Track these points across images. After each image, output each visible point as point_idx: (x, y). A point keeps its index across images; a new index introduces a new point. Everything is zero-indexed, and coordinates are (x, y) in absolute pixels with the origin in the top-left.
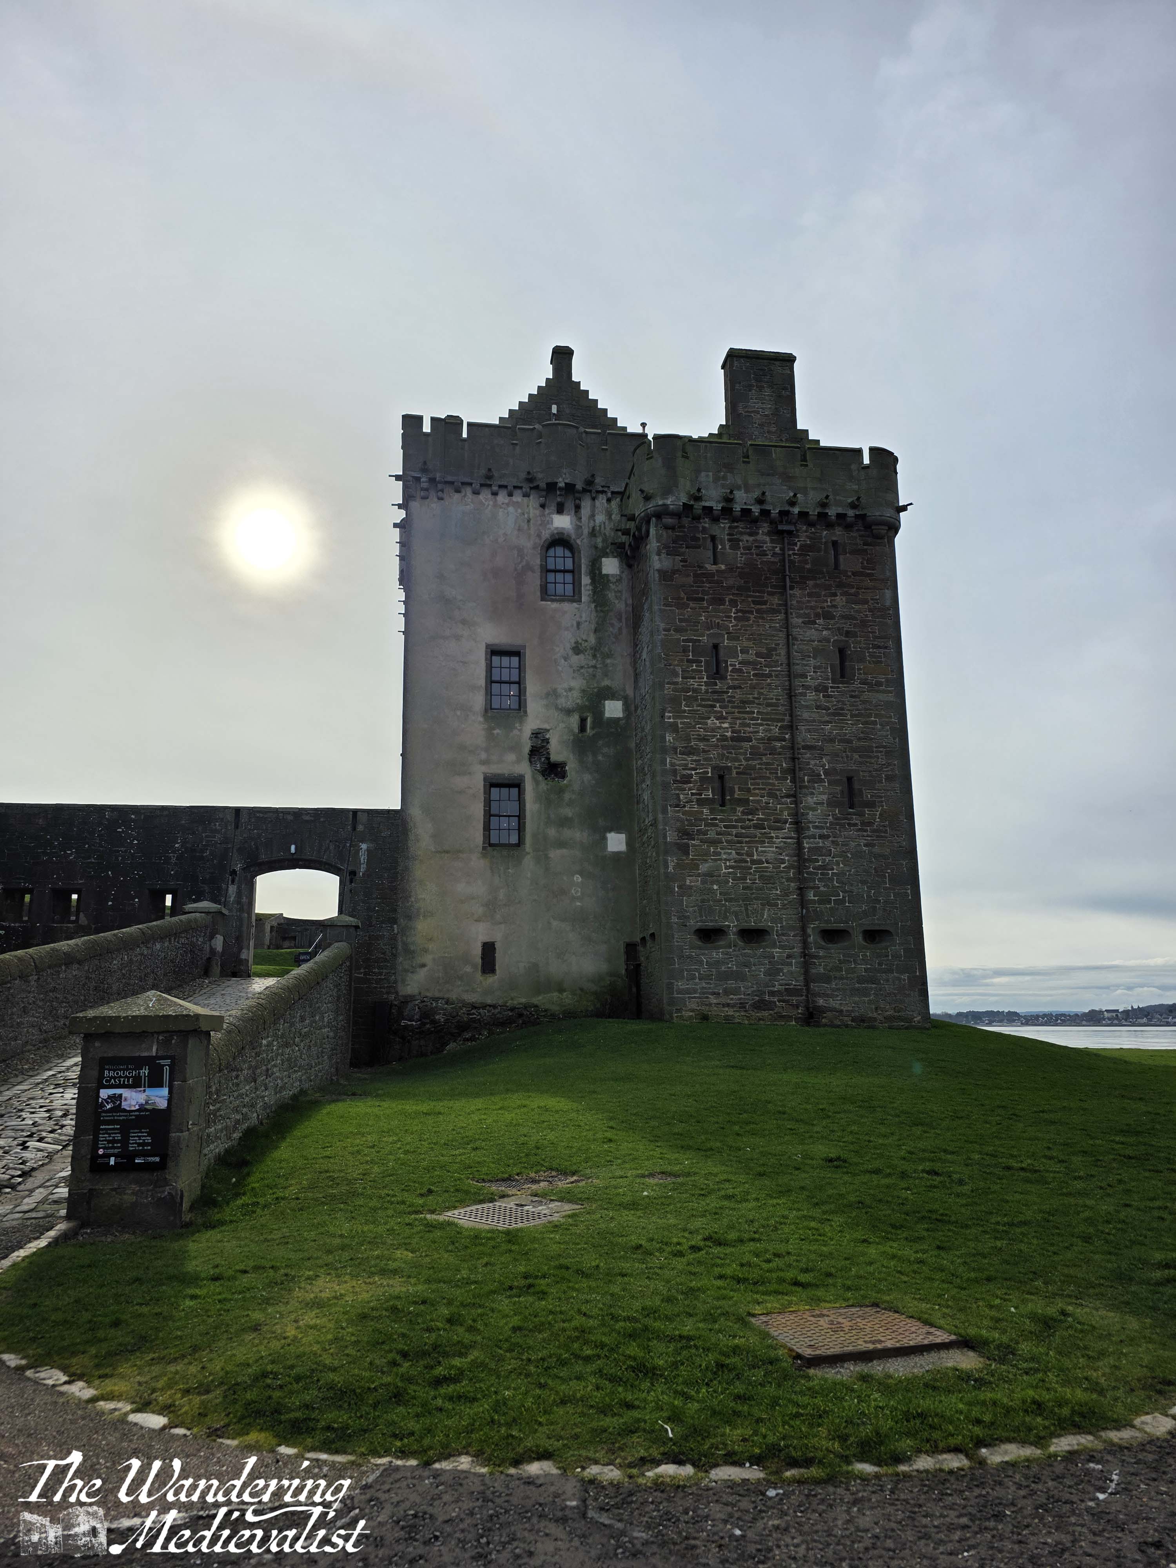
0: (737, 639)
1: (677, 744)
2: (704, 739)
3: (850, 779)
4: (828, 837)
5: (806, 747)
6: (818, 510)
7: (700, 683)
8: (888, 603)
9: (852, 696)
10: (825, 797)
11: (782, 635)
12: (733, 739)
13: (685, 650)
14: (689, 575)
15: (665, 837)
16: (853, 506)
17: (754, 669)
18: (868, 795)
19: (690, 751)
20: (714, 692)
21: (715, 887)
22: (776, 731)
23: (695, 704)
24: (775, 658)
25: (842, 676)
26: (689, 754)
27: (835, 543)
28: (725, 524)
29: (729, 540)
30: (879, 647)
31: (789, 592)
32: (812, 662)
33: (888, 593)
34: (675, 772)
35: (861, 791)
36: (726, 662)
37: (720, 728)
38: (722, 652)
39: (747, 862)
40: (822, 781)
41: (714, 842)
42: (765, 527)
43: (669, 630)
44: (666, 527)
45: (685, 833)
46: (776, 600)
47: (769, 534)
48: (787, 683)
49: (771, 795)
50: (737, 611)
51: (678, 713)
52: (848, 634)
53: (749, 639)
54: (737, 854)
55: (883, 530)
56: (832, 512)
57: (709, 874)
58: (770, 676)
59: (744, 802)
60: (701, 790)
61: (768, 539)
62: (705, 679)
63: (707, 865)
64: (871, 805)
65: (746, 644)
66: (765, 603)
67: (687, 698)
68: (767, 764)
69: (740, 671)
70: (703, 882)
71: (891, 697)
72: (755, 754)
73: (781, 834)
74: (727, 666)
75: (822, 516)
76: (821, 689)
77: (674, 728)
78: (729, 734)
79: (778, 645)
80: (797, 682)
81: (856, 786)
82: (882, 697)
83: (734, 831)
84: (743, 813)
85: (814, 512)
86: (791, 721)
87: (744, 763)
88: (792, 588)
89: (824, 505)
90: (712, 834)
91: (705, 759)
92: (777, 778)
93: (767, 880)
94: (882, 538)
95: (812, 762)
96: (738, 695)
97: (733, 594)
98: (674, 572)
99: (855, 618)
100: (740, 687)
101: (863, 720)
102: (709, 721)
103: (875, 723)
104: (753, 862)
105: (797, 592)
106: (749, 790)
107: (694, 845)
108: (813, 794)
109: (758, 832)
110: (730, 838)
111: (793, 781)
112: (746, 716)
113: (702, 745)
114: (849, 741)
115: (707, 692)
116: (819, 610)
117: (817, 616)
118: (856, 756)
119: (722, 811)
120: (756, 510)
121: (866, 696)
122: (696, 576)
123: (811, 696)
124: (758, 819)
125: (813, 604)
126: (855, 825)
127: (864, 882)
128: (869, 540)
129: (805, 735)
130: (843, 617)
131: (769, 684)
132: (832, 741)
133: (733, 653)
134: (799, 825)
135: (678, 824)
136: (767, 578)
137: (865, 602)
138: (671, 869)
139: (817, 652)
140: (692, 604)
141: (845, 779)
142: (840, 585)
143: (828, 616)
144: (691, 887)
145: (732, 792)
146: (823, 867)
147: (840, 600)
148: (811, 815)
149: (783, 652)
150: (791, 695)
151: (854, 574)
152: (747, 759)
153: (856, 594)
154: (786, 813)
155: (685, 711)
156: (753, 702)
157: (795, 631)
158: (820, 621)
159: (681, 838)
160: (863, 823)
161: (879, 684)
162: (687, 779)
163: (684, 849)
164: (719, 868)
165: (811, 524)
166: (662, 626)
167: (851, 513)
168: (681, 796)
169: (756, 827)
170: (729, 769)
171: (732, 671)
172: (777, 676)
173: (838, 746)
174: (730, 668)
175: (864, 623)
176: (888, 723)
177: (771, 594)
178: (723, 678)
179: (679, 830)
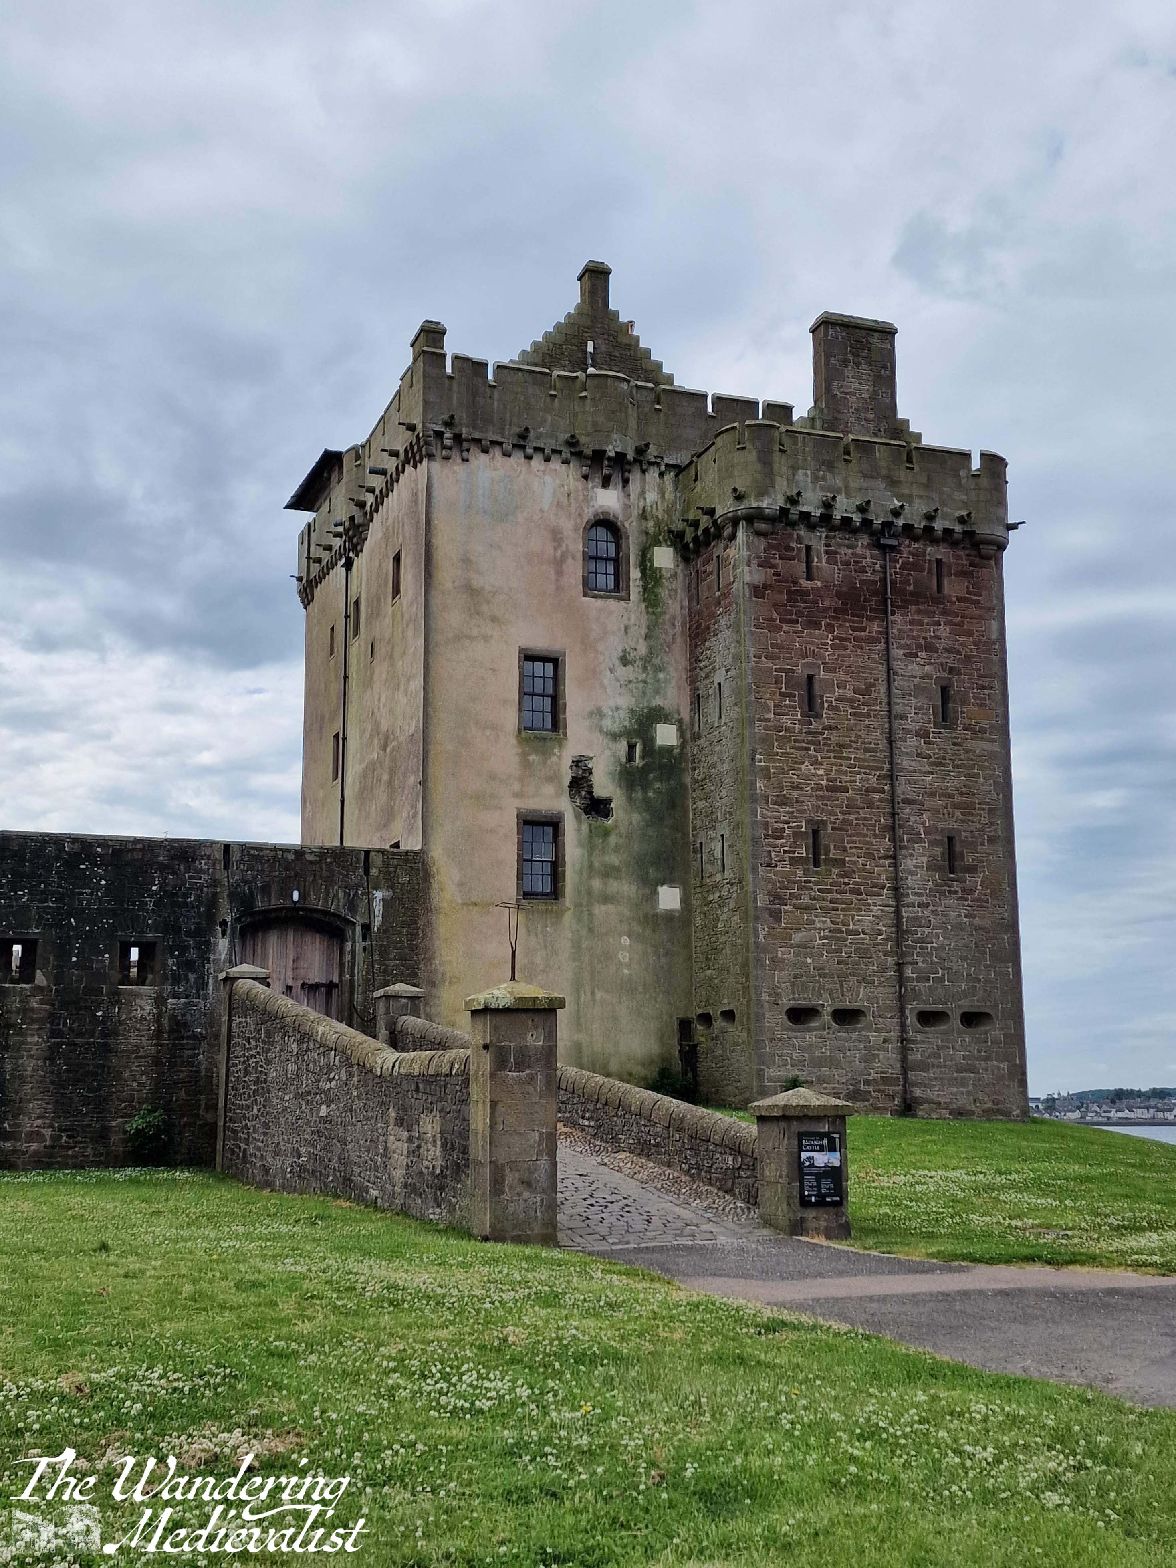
0: (833, 670)
1: (768, 792)
2: (798, 787)
3: (950, 839)
4: (928, 905)
5: (907, 801)
6: (923, 523)
7: (793, 720)
8: (994, 636)
9: (954, 744)
10: (925, 859)
11: (882, 668)
12: (829, 789)
13: (777, 681)
14: (781, 593)
15: (755, 900)
16: (962, 520)
17: (852, 707)
18: (969, 859)
19: (782, 801)
20: (809, 732)
21: (809, 960)
22: (873, 781)
23: (788, 746)
24: (874, 695)
25: (944, 719)
26: (782, 804)
27: (939, 562)
28: (822, 533)
29: (827, 552)
30: (984, 688)
31: (891, 618)
32: (914, 701)
33: (994, 625)
34: (766, 825)
35: (962, 853)
36: (822, 697)
37: (814, 775)
38: (817, 686)
39: (842, 932)
40: (921, 841)
41: (808, 909)
42: (864, 539)
43: (760, 657)
44: (758, 533)
45: (777, 898)
46: (875, 627)
47: (869, 546)
48: (887, 725)
49: (869, 855)
50: (834, 638)
51: (769, 754)
52: (951, 670)
53: (846, 672)
54: (832, 922)
55: (991, 550)
56: (939, 525)
57: (803, 946)
58: (868, 716)
59: (841, 863)
60: (795, 846)
61: (868, 553)
62: (799, 717)
63: (800, 935)
64: (972, 869)
65: (843, 677)
66: (863, 630)
67: (779, 739)
68: (865, 819)
69: (836, 708)
70: (797, 955)
71: (995, 747)
72: (852, 807)
73: (878, 900)
74: (822, 703)
75: (929, 530)
76: (923, 734)
77: (766, 774)
78: (824, 783)
79: (876, 680)
80: (897, 724)
81: (958, 849)
82: (987, 746)
83: (829, 896)
84: (839, 875)
85: (920, 524)
86: (891, 770)
87: (840, 817)
88: (893, 613)
89: (930, 517)
90: (806, 900)
91: (799, 811)
92: (875, 836)
93: (864, 953)
94: (989, 558)
95: (912, 819)
96: (834, 737)
97: (830, 617)
98: (766, 587)
99: (959, 653)
100: (836, 728)
101: (966, 772)
102: (803, 767)
103: (977, 775)
104: (850, 933)
105: (898, 618)
106: (845, 849)
107: (786, 912)
108: (912, 855)
109: (854, 898)
110: (824, 904)
111: (893, 840)
112: (843, 762)
113: (795, 794)
114: (951, 796)
115: (800, 732)
116: (922, 641)
117: (919, 647)
118: (958, 813)
119: (817, 873)
120: (857, 518)
121: (970, 743)
122: (789, 592)
123: (912, 741)
124: (855, 883)
125: (915, 633)
126: (956, 892)
127: (964, 959)
128: (977, 560)
129: (904, 789)
130: (946, 650)
131: (868, 726)
132: (933, 794)
133: (829, 686)
134: (897, 892)
135: (770, 886)
136: (865, 600)
137: (970, 633)
138: (761, 937)
139: (918, 690)
140: (785, 627)
141: (946, 840)
142: (944, 613)
143: (930, 648)
144: (782, 960)
145: (827, 853)
146: (922, 940)
147: (944, 630)
148: (910, 881)
149: (883, 689)
150: (891, 742)
151: (959, 600)
152: (843, 813)
153: (961, 624)
154: (884, 877)
155: (777, 754)
156: (850, 746)
157: (896, 665)
158: (922, 654)
159: (771, 902)
160: (964, 890)
161: (983, 731)
162: (778, 834)
163: (776, 916)
164: (813, 940)
165: (916, 539)
166: (752, 651)
167: (958, 528)
168: (773, 854)
169: (853, 892)
170: (824, 823)
171: (828, 709)
172: (875, 717)
173: (938, 802)
174: (826, 705)
175: (968, 659)
176: (991, 776)
177: (870, 619)
178: (818, 716)
179: (769, 893)
